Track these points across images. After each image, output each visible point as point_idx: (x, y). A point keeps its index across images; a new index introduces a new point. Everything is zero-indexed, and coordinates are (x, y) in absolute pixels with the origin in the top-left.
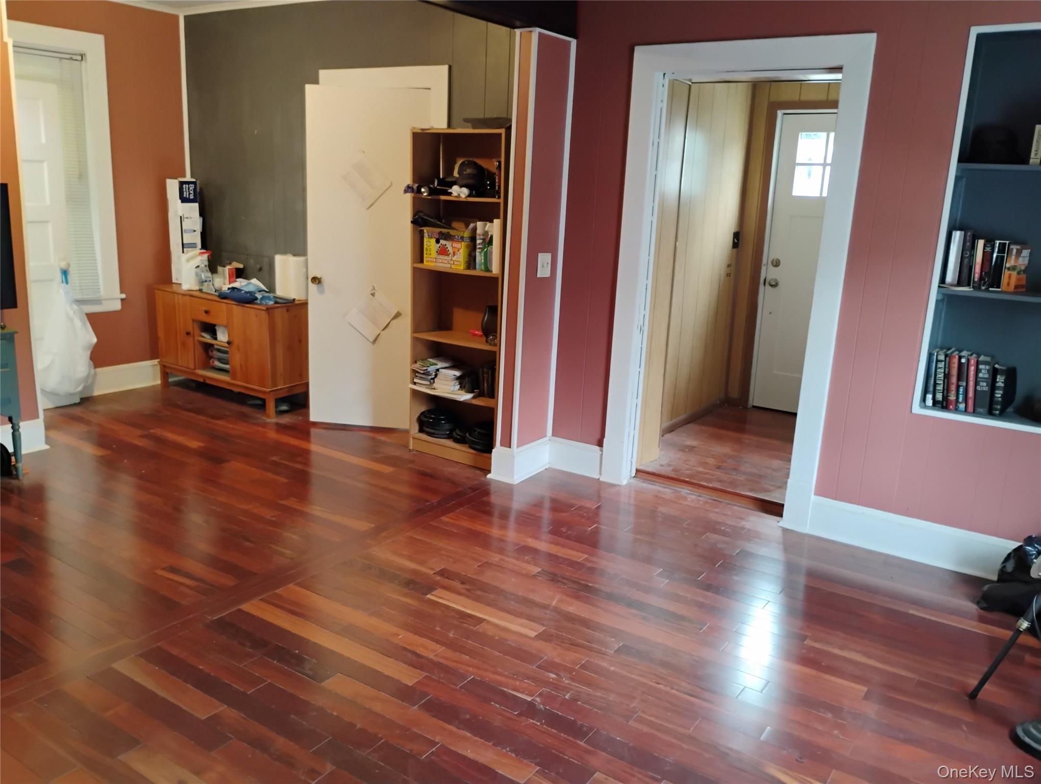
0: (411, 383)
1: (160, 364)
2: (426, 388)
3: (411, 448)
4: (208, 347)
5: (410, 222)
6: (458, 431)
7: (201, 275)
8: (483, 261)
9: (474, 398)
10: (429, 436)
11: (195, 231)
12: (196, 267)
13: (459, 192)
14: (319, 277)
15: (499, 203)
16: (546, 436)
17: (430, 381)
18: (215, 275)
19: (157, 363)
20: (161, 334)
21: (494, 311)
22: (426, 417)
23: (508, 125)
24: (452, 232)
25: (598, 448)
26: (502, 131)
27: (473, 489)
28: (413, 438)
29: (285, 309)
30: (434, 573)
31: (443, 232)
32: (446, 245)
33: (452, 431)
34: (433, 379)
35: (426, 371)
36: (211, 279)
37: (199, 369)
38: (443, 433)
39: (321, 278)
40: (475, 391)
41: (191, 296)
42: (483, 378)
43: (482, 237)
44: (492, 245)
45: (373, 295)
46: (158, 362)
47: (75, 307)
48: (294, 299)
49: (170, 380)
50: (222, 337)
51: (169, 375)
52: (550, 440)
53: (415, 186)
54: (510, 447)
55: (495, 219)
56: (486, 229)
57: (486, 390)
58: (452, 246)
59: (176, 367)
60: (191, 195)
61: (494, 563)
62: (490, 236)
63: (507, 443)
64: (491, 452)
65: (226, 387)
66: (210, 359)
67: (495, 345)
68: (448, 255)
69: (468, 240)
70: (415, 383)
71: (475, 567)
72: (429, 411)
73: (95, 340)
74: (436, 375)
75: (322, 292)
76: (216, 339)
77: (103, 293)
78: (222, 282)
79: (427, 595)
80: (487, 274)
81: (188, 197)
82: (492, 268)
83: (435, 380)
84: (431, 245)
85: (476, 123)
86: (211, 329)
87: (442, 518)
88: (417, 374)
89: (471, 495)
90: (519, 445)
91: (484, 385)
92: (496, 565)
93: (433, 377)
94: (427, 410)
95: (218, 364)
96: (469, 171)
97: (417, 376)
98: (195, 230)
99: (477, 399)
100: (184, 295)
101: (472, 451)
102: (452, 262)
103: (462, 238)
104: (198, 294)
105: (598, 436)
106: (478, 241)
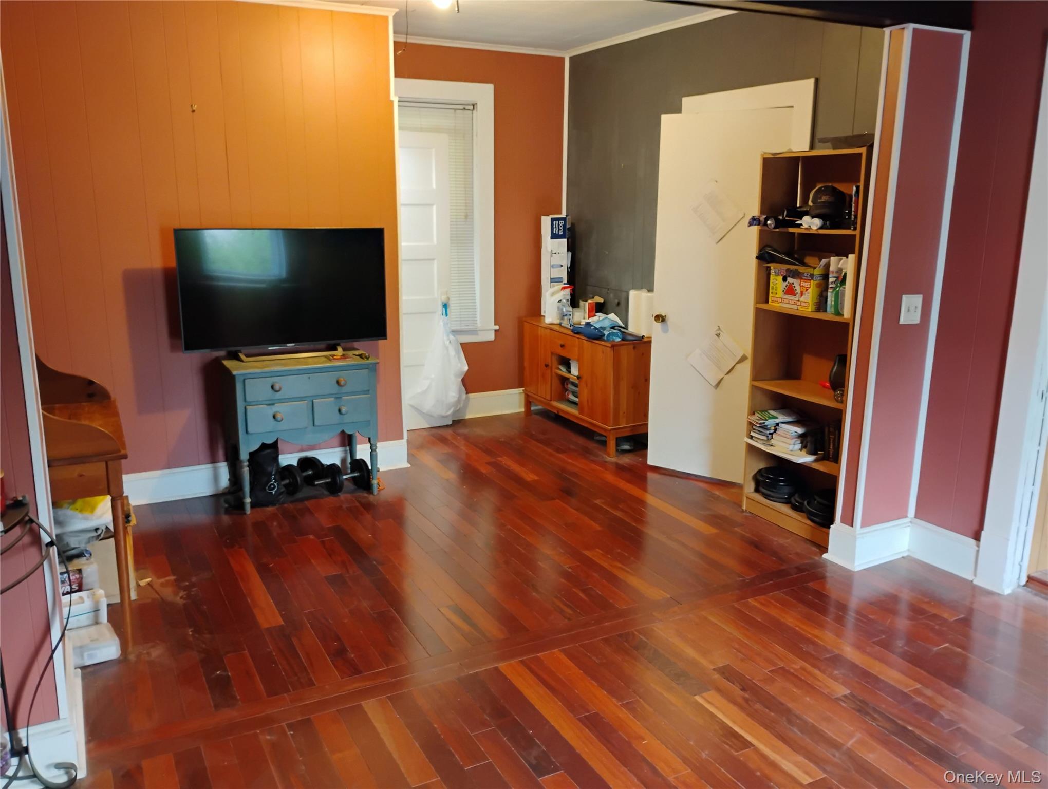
0: (747, 437)
1: (525, 394)
2: (764, 444)
3: (744, 509)
4: (564, 380)
5: (755, 257)
6: (797, 497)
7: (562, 309)
8: (833, 303)
9: (816, 461)
10: (765, 498)
11: (562, 266)
12: (559, 302)
13: (811, 224)
14: (663, 315)
15: (854, 236)
16: (906, 517)
17: (767, 436)
18: (575, 310)
19: (522, 392)
20: (526, 364)
21: (843, 360)
22: (762, 476)
23: (871, 142)
24: (801, 269)
25: (973, 542)
26: (863, 150)
27: (800, 569)
28: (747, 498)
29: (632, 346)
30: (714, 670)
31: (791, 269)
32: (793, 283)
33: (791, 495)
34: (771, 434)
35: (763, 425)
36: (571, 313)
37: (554, 400)
38: (781, 496)
39: (665, 316)
40: (819, 452)
41: (551, 329)
42: (829, 438)
43: (835, 275)
44: (845, 284)
45: (718, 335)
46: (523, 390)
47: (452, 337)
48: (643, 336)
49: (532, 408)
50: (575, 371)
51: (532, 403)
52: (911, 522)
53: (763, 218)
54: (852, 526)
55: (850, 254)
56: (840, 266)
57: (831, 452)
58: (800, 285)
59: (536, 396)
60: (560, 231)
61: (792, 671)
62: (843, 273)
63: (849, 520)
64: (829, 528)
65: (575, 421)
66: (566, 392)
67: (842, 402)
68: (795, 295)
69: (819, 279)
70: (751, 437)
71: (766, 671)
72: (767, 470)
73: (466, 368)
74: (775, 430)
75: (665, 331)
76: (570, 372)
77: (479, 324)
78: (580, 317)
79: (695, 695)
80: (837, 319)
81: (557, 233)
82: (843, 311)
83: (774, 435)
84: (777, 284)
85: (837, 142)
86: (566, 363)
87: (749, 600)
88: (754, 427)
89: (795, 576)
90: (864, 525)
91: (829, 448)
92: (793, 674)
93: (773, 431)
94: (765, 468)
95: (571, 397)
96: (824, 198)
97: (755, 429)
98: (562, 264)
99: (820, 462)
100: (546, 328)
101: (809, 522)
102: (799, 303)
103: (812, 276)
104: (557, 328)
105: (975, 526)
106: (831, 280)
